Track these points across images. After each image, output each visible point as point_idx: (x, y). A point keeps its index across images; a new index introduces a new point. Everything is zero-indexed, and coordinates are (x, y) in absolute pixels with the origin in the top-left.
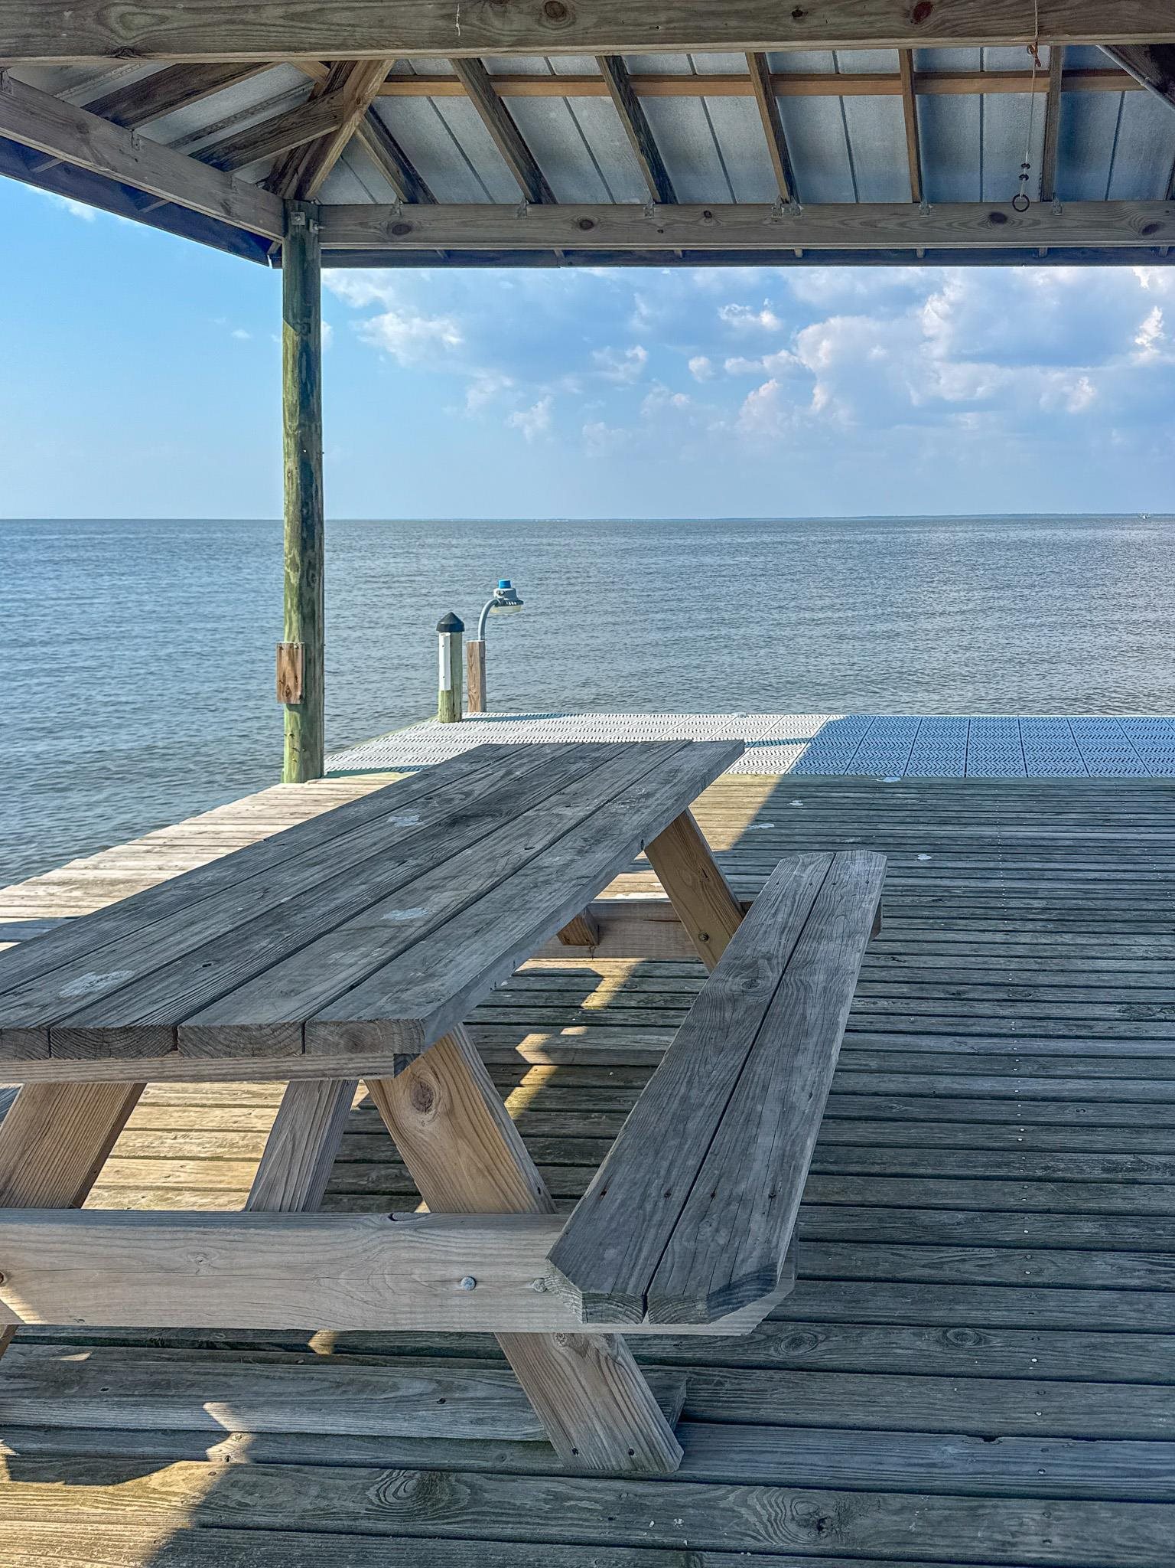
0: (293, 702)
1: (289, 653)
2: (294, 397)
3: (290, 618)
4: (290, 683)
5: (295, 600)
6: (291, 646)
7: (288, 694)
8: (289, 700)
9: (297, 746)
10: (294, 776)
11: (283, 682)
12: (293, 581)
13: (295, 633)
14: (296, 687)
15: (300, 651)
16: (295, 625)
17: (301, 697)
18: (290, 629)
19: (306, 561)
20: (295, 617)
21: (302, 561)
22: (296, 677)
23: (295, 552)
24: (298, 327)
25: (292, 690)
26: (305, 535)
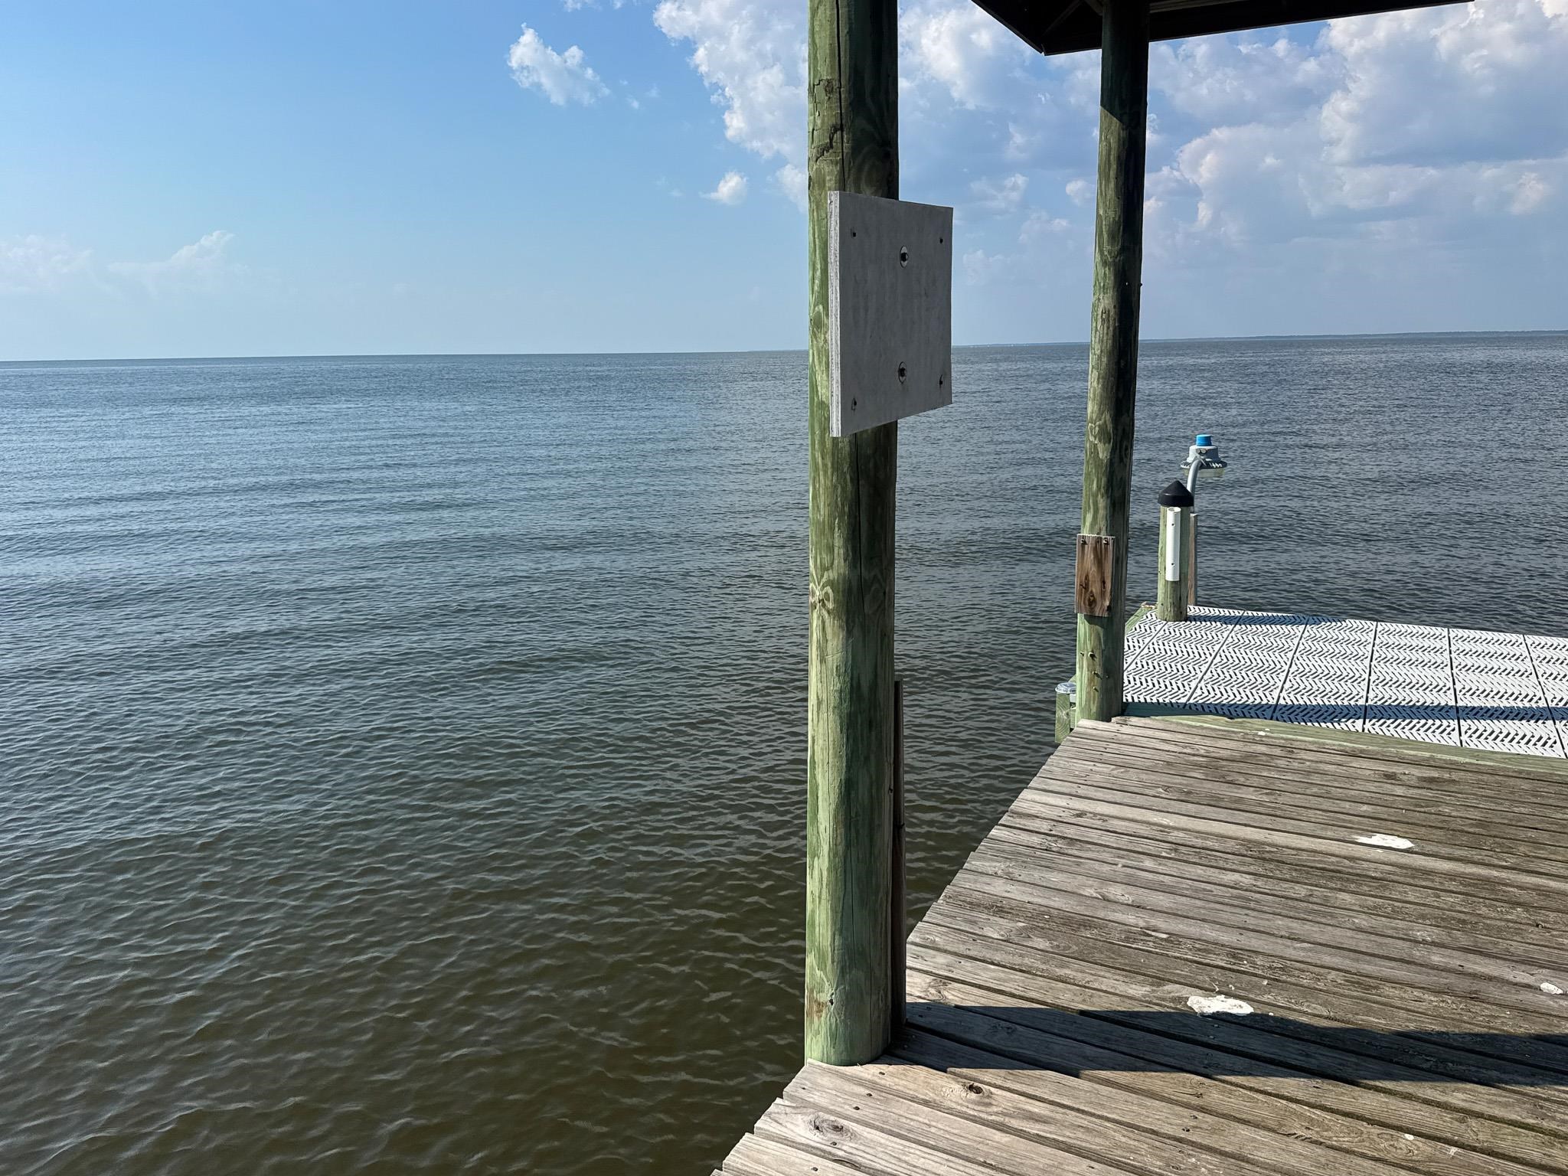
0: (1098, 612)
1: (1095, 549)
2: (1112, 214)
3: (1096, 504)
4: (1095, 588)
5: (1104, 480)
6: (1098, 540)
7: (1092, 603)
8: (1092, 610)
9: (1099, 670)
10: (1094, 709)
11: (1085, 586)
12: (1101, 456)
13: (1102, 523)
14: (1103, 594)
15: (1110, 547)
16: (1102, 512)
17: (1109, 608)
18: (1095, 518)
19: (1120, 428)
20: (1102, 502)
21: (1115, 428)
22: (1104, 582)
23: (1107, 416)
24: (1126, 118)
25: (1098, 599)
26: (1121, 395)
